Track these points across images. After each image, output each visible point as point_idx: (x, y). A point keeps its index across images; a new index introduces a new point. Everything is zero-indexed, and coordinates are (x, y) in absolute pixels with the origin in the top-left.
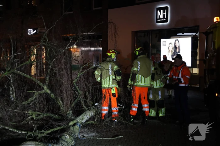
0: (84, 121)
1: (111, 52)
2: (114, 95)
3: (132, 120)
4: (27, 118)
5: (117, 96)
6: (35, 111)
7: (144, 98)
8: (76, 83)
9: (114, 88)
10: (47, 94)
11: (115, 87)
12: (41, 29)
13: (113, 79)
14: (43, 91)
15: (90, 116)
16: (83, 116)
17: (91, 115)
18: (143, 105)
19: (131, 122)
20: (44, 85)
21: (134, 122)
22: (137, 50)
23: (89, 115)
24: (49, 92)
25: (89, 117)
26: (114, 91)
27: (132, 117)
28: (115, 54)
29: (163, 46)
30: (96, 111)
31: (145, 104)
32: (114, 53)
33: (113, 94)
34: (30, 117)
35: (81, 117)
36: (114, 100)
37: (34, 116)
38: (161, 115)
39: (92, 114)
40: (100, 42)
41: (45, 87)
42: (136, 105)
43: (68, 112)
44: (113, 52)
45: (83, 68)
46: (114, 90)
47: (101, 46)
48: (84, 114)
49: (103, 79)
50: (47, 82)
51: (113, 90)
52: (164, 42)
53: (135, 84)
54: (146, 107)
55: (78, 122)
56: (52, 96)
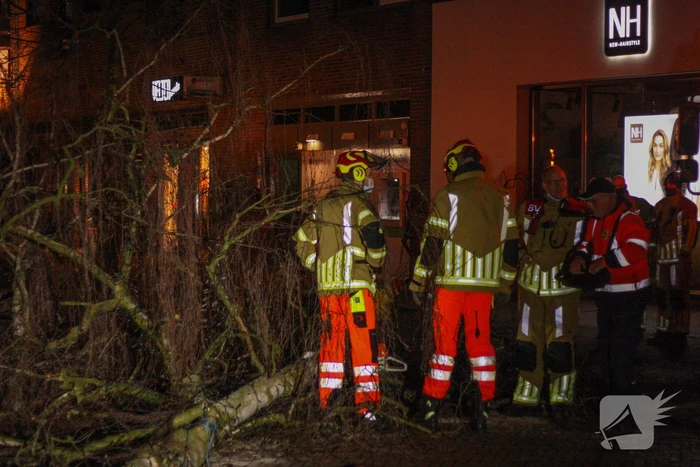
0: (245, 413)
1: (352, 159)
2: (360, 319)
3: (431, 414)
4: (58, 397)
5: (371, 323)
6: (81, 374)
7: (477, 333)
8: (217, 275)
9: (359, 294)
10: (122, 312)
11: (362, 289)
12: (194, 81)
13: (357, 261)
14: (111, 304)
15: (270, 396)
16: (242, 397)
17: (273, 391)
18: (474, 361)
19: (427, 424)
20: (115, 279)
21: (436, 421)
22: (453, 155)
23: (268, 392)
24: (132, 306)
25: (264, 400)
26: (357, 306)
27: (429, 403)
28: (366, 167)
29: (632, 142)
30: (299, 380)
31: (482, 355)
32: (361, 164)
33: (355, 314)
34: (65, 395)
35: (234, 397)
36: (360, 340)
37: (77, 391)
38: (556, 398)
39: (282, 389)
40: (404, 126)
41: (118, 288)
42: (446, 360)
43: (186, 380)
44: (359, 159)
45: (242, 219)
46: (362, 300)
47: (405, 142)
48: (246, 388)
49: (322, 262)
50: (124, 268)
51: (357, 300)
52: (633, 126)
53: (439, 280)
54: (486, 368)
55: (205, 415)
56: (138, 321)
